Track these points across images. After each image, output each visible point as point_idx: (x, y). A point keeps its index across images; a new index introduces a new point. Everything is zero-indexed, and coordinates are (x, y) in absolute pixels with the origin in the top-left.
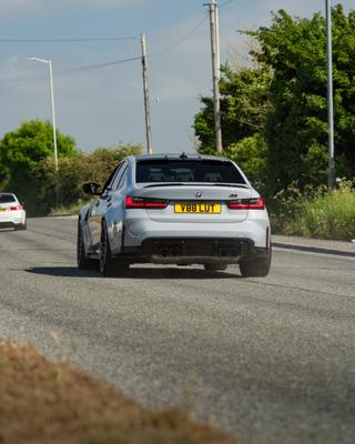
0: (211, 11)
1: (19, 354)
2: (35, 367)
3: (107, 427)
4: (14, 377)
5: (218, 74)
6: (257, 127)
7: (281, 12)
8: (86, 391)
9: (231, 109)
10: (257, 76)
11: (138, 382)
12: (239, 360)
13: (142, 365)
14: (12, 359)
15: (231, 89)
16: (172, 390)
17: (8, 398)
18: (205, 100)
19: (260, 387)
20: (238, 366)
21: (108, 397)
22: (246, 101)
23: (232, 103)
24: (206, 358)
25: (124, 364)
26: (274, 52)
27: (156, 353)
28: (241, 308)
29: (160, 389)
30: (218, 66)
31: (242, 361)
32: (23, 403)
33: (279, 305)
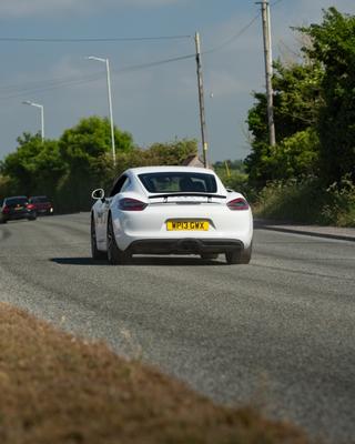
0: (263, 10)
1: (91, 351)
2: (107, 364)
3: (183, 425)
4: (89, 375)
5: (271, 70)
6: (309, 121)
7: (332, 9)
8: (159, 388)
9: (284, 104)
10: (308, 72)
11: (205, 376)
12: (302, 353)
13: (208, 360)
14: (85, 356)
15: (283, 85)
16: (239, 385)
17: (84, 396)
18: (258, 96)
19: (324, 380)
20: (301, 359)
21: (180, 394)
22: (298, 97)
23: (285, 99)
24: (270, 351)
25: (191, 358)
26: (326, 48)
27: (220, 347)
28: (299, 301)
29: (228, 383)
30: (270, 62)
31: (305, 355)
32: (100, 401)
33: (336, 296)
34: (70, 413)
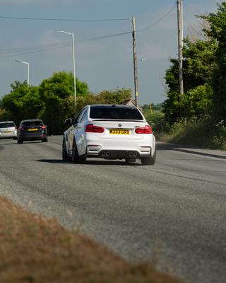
0: (178, 3)
1: (47, 224)
2: (56, 233)
3: (102, 273)
4: (43, 240)
5: (182, 44)
6: (207, 79)
7: (224, 4)
8: (89, 250)
9: (190, 67)
10: (207, 45)
13: (127, 234)
14: (42, 228)
15: (190, 54)
16: (146, 250)
17: (38, 253)
18: (173, 61)
19: (203, 249)
20: (189, 235)
22: (199, 62)
25: (116, 233)
26: (219, 30)
27: (137, 226)
28: (193, 197)
29: (138, 249)
30: (182, 38)
31: (192, 233)
32: (48, 257)
33: (218, 196)
34: (27, 263)
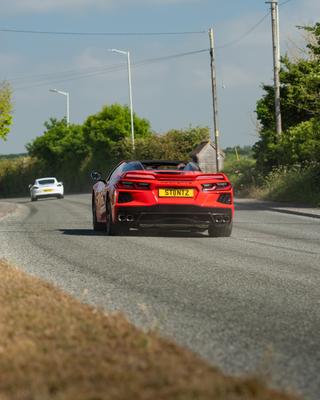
0: (272, 9)
1: (111, 322)
2: (126, 335)
3: (196, 393)
4: (108, 345)
5: (279, 65)
6: (313, 112)
8: (174, 359)
9: (290, 96)
10: (313, 66)
11: (214, 348)
12: (304, 327)
13: (218, 331)
14: (105, 327)
15: (290, 78)
16: (246, 355)
17: (104, 364)
18: (267, 88)
20: (303, 333)
21: (193, 364)
22: (303, 89)
23: (291, 91)
24: (274, 325)
25: (202, 331)
27: (229, 320)
29: (236, 353)
30: (278, 57)
31: (306, 328)
32: (119, 369)
34: (92, 380)
